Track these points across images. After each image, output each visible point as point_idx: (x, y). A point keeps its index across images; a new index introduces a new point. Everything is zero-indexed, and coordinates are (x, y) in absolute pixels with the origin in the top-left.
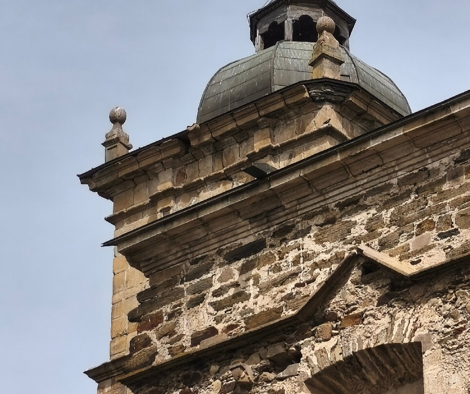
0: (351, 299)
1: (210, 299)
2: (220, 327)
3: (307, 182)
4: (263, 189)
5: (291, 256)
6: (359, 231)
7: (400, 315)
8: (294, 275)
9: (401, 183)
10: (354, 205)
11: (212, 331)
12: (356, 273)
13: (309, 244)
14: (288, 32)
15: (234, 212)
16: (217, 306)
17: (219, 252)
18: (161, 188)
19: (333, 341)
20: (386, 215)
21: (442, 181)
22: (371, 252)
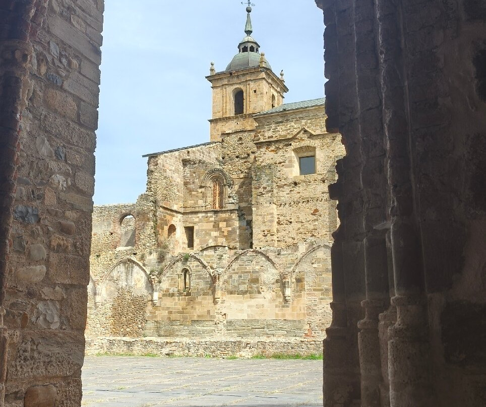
0: (302, 136)
1: (272, 130)
2: (274, 136)
3: (294, 113)
4: (285, 112)
5: (289, 125)
6: (303, 123)
7: (312, 141)
8: (290, 129)
9: (312, 116)
10: (303, 118)
11: (272, 137)
12: (302, 132)
13: (293, 124)
14: (249, 49)
15: (278, 115)
16: (273, 132)
17: (274, 122)
18: (224, 83)
19: (298, 143)
20: (309, 121)
21: (320, 118)
22: (306, 128)
